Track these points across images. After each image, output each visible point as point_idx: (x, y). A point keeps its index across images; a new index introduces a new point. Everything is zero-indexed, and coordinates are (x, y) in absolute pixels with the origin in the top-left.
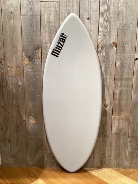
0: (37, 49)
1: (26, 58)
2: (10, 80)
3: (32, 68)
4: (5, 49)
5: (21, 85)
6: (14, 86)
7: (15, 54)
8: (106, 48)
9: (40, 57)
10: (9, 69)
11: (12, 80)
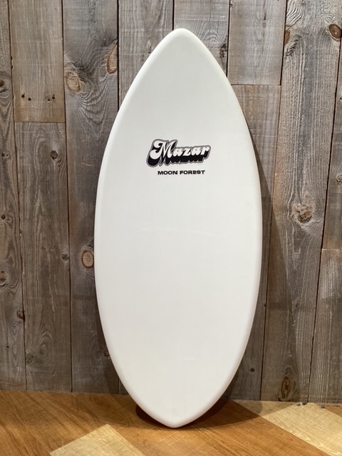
0: (105, 44)
1: (74, 70)
2: (27, 138)
3: (91, 102)
4: (14, 43)
5: (57, 152)
6: (39, 156)
7: (41, 58)
8: (310, 41)
9: (113, 67)
10: (23, 102)
11: (31, 135)
